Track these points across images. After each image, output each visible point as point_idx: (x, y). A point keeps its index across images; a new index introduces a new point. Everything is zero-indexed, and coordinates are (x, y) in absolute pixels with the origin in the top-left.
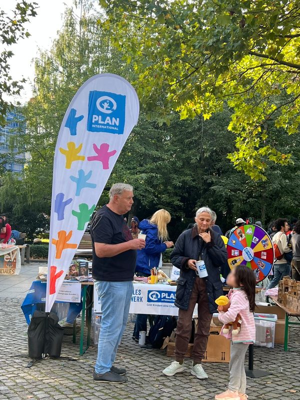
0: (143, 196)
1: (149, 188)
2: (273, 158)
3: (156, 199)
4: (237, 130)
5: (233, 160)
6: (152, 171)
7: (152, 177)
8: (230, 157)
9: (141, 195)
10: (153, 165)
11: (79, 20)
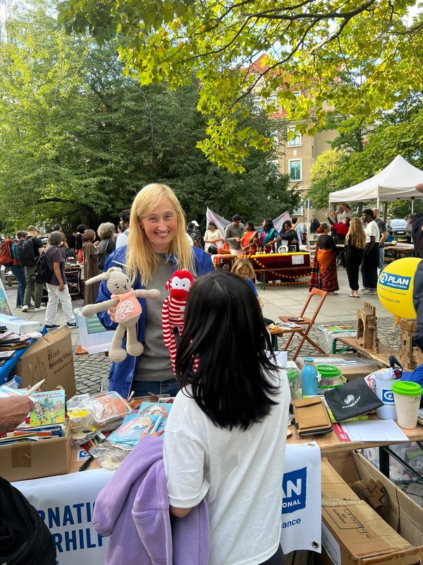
0: (96, 204)
1: (101, 194)
2: (254, 144)
3: (110, 206)
4: (207, 110)
5: (204, 150)
6: (102, 174)
7: (105, 181)
8: (200, 145)
9: (93, 203)
10: (103, 170)
11: (5, 22)
